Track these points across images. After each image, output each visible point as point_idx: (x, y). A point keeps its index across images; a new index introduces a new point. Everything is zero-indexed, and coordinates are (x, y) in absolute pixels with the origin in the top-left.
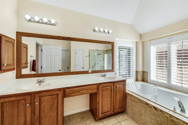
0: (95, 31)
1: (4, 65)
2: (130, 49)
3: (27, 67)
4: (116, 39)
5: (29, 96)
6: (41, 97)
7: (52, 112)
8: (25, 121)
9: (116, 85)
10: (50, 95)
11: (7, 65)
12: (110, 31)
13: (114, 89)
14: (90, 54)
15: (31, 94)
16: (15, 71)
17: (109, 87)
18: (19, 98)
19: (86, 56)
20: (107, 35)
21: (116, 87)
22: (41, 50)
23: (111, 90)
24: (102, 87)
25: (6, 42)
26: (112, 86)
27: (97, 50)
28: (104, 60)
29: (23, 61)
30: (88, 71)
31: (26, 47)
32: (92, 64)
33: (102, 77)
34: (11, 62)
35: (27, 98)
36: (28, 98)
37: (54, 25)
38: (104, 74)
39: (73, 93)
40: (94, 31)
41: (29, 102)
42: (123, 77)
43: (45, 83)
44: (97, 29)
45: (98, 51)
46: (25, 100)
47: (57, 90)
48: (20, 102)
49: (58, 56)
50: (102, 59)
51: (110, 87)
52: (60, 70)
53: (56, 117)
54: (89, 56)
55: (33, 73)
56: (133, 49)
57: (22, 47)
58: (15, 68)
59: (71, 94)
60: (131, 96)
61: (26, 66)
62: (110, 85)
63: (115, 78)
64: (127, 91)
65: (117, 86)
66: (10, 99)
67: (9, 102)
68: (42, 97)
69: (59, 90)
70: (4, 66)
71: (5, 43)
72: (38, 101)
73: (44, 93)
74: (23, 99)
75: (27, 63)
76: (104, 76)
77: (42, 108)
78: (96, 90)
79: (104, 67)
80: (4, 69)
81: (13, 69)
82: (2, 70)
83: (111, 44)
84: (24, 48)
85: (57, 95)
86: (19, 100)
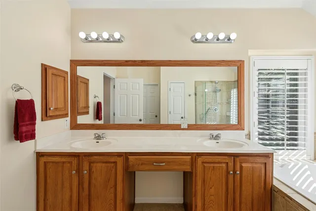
0: (195, 41)
1: (50, 109)
2: (296, 74)
3: (87, 113)
4: (251, 53)
5: (76, 158)
6: (91, 162)
7: (108, 191)
8: (71, 196)
9: (241, 163)
10: (104, 162)
11: (56, 109)
12: (233, 36)
13: (235, 172)
14: (198, 90)
15: (79, 156)
16: (69, 119)
17: (221, 165)
18: (64, 159)
19: (190, 95)
20: (226, 45)
21: (241, 167)
22: (113, 87)
23: (228, 173)
24: (203, 163)
25: (54, 76)
26: (231, 164)
27: (212, 82)
28: (229, 103)
29: (82, 104)
30: (180, 125)
31: (86, 82)
32: (201, 111)
33: (210, 139)
34: (61, 105)
35: (73, 162)
36: (75, 161)
37: (119, 41)
38: (215, 133)
39: (142, 164)
40: (193, 41)
41: (76, 169)
42: (263, 144)
43: (105, 140)
44: (198, 36)
45: (214, 84)
46: (71, 163)
47: (116, 154)
48: (64, 165)
49: (138, 96)
50: (225, 100)
51: (224, 165)
52: (140, 120)
53: (112, 202)
54: (196, 95)
55: (98, 122)
56: (305, 74)
57: (79, 83)
58: (68, 114)
59: (138, 165)
60: (286, 198)
61: (85, 110)
62: (224, 161)
63: (241, 146)
64: (275, 183)
65: (244, 165)
66: (53, 158)
67: (53, 162)
68: (93, 162)
69: (119, 155)
70: (50, 111)
71: (52, 77)
72: (88, 168)
73: (96, 157)
74: (69, 162)
75: (87, 107)
76: (217, 137)
77: (93, 181)
78: (189, 167)
79: (228, 117)
80: (51, 115)
81: (66, 115)
82: (48, 115)
83: (235, 65)
84: (82, 84)
85: (115, 163)
86: (64, 163)
